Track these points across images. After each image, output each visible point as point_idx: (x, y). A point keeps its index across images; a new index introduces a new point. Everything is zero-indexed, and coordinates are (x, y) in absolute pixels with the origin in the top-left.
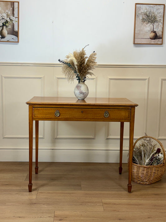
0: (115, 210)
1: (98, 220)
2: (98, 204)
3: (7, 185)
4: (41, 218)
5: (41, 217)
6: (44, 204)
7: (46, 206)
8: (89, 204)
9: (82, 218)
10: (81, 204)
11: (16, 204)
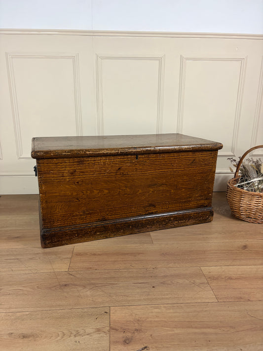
0: (241, 298)
1: (216, 334)
2: (198, 281)
3: (17, 237)
4: (77, 338)
5: (77, 334)
6: (84, 287)
7: (88, 293)
8: (180, 281)
9: (177, 331)
10: (163, 283)
11: (25, 289)
